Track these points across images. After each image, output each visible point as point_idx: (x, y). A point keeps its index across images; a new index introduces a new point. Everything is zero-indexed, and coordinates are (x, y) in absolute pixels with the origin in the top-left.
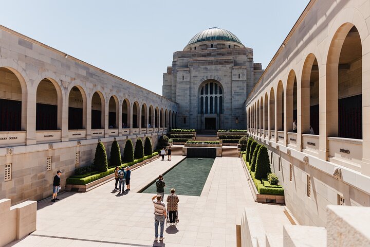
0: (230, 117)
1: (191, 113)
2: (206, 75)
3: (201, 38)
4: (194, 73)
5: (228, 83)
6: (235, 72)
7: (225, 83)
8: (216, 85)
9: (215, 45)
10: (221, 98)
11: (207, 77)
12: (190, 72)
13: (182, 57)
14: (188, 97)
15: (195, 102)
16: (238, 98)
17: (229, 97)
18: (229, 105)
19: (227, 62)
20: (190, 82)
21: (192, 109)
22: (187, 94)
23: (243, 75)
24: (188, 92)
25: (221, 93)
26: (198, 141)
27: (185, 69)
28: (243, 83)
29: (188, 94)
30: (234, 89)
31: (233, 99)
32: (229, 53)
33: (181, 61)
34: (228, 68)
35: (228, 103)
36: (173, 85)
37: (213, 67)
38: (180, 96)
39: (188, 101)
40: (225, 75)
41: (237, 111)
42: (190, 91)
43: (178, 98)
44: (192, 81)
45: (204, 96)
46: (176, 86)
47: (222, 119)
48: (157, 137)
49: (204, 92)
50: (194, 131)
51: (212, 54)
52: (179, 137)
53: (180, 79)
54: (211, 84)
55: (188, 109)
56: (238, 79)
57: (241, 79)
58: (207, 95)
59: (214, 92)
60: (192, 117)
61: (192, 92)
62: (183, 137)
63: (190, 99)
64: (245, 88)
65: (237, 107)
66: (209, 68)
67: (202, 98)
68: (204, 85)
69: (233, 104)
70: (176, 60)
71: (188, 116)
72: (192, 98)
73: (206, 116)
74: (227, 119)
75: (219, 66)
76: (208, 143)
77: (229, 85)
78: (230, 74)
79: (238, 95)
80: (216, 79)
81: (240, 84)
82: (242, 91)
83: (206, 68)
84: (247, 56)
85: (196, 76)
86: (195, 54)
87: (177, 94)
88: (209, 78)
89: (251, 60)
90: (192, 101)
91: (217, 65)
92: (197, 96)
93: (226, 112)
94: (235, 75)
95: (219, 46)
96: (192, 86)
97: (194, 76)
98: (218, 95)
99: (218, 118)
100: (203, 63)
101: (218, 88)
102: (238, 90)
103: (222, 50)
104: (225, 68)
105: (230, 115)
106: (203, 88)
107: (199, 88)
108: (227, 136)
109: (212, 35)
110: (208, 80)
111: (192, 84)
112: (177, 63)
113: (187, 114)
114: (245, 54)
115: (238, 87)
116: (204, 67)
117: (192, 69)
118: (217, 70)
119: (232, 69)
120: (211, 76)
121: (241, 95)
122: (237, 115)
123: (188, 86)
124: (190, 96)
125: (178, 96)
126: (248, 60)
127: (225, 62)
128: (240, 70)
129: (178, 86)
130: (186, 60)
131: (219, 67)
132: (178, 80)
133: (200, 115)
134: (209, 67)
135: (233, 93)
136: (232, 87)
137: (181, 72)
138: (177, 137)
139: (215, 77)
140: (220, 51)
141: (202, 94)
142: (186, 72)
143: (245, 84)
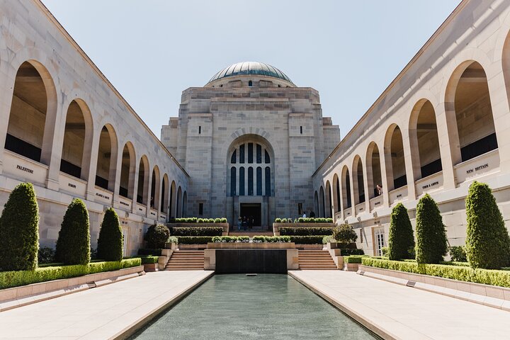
0: (287, 202)
1: (214, 195)
2: (241, 126)
3: (230, 71)
4: (220, 122)
5: (281, 142)
6: (295, 122)
7: (276, 142)
8: (259, 147)
9: (256, 82)
10: (268, 169)
11: (243, 130)
12: (212, 121)
13: (199, 97)
14: (209, 165)
15: (222, 176)
16: (300, 167)
17: (285, 166)
18: (285, 180)
19: (279, 106)
20: (213, 139)
21: (215, 188)
22: (206, 159)
23: (308, 128)
24: (208, 155)
25: (268, 161)
26: (240, 237)
27: (205, 115)
28: (309, 141)
29: (209, 159)
30: (292, 151)
31: (292, 170)
32: (282, 95)
33: (196, 104)
34: (282, 116)
35: (282, 177)
36: (180, 144)
37: (255, 113)
38: (193, 162)
39: (207, 171)
40: (276, 128)
41: (301, 190)
42: (212, 153)
43: (190, 165)
44: (216, 136)
45: (238, 165)
46: (185, 148)
47: (272, 205)
48: (141, 226)
49: (238, 158)
50: (224, 222)
51: (252, 94)
52: (193, 233)
53: (193, 131)
54: (250, 145)
55: (208, 187)
56: (299, 134)
57: (304, 134)
58: (242, 165)
59: (255, 158)
60: (215, 202)
61: (216, 156)
62: (201, 233)
63: (212, 170)
64: (313, 151)
65: (299, 184)
66: (247, 115)
67: (234, 169)
68: (237, 147)
69: (292, 177)
70: (186, 102)
71: (208, 199)
72: (216, 166)
73: (242, 199)
74: (282, 206)
75: (265, 111)
76: (262, 239)
77: (284, 146)
78: (285, 127)
79: (301, 162)
80: (260, 134)
81: (304, 143)
82: (306, 155)
83: (242, 115)
84: (311, 100)
85: (225, 129)
86: (222, 94)
87: (188, 159)
88: (248, 132)
89: (318, 107)
90: (217, 174)
91: (263, 110)
92: (225, 163)
93: (280, 194)
94: (295, 128)
95: (262, 84)
96: (217, 145)
97: (220, 128)
98: (263, 165)
99: (266, 204)
100: (237, 107)
101: (263, 153)
102: (300, 154)
103: (268, 89)
104: (276, 116)
105: (286, 198)
106: (235, 152)
107: (229, 152)
108: (295, 229)
109: (250, 69)
110: (246, 137)
111: (216, 142)
112: (189, 107)
113: (205, 197)
114: (307, 97)
115: (300, 148)
116: (239, 112)
117: (216, 115)
118: (262, 119)
119: (288, 117)
120: (251, 128)
121: (305, 162)
122: (301, 198)
123: (210, 145)
124: (212, 163)
125: (189, 162)
126: (313, 107)
127: (276, 106)
128: (302, 119)
129: (190, 144)
130: (204, 102)
131: (266, 113)
132: (190, 134)
133: (230, 199)
134: (247, 113)
135: (292, 158)
136: (288, 149)
137: (196, 120)
138: (186, 233)
139: (258, 130)
140: (264, 91)
141: (234, 161)
142: (204, 119)
143: (312, 144)
